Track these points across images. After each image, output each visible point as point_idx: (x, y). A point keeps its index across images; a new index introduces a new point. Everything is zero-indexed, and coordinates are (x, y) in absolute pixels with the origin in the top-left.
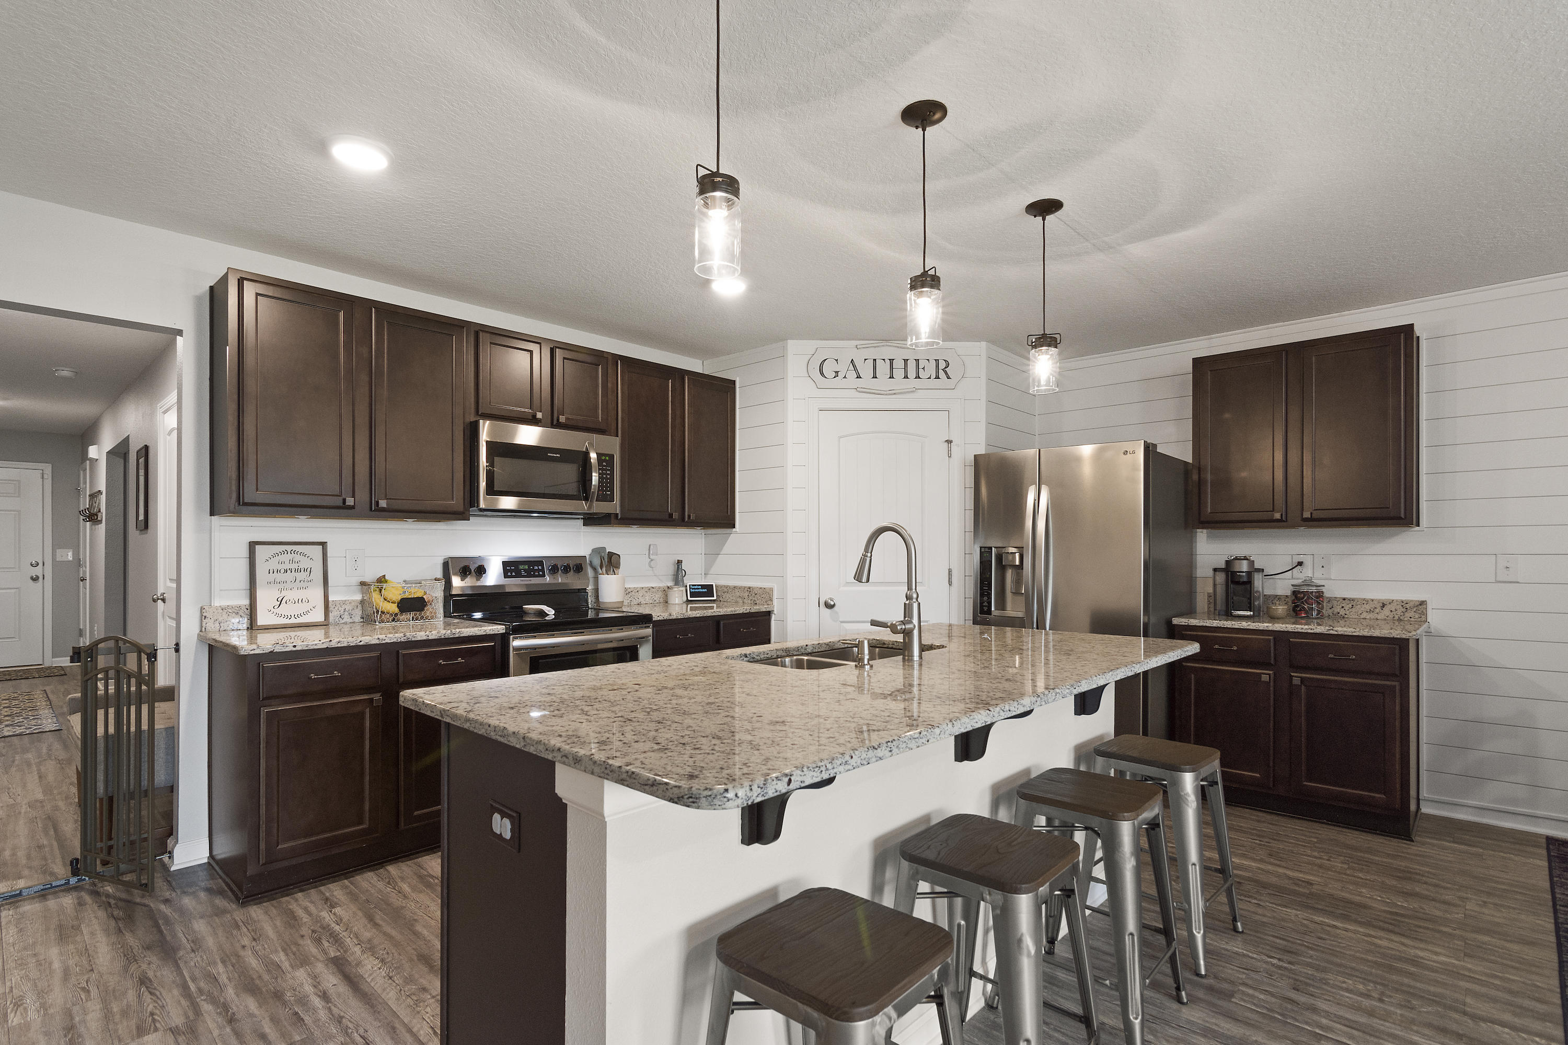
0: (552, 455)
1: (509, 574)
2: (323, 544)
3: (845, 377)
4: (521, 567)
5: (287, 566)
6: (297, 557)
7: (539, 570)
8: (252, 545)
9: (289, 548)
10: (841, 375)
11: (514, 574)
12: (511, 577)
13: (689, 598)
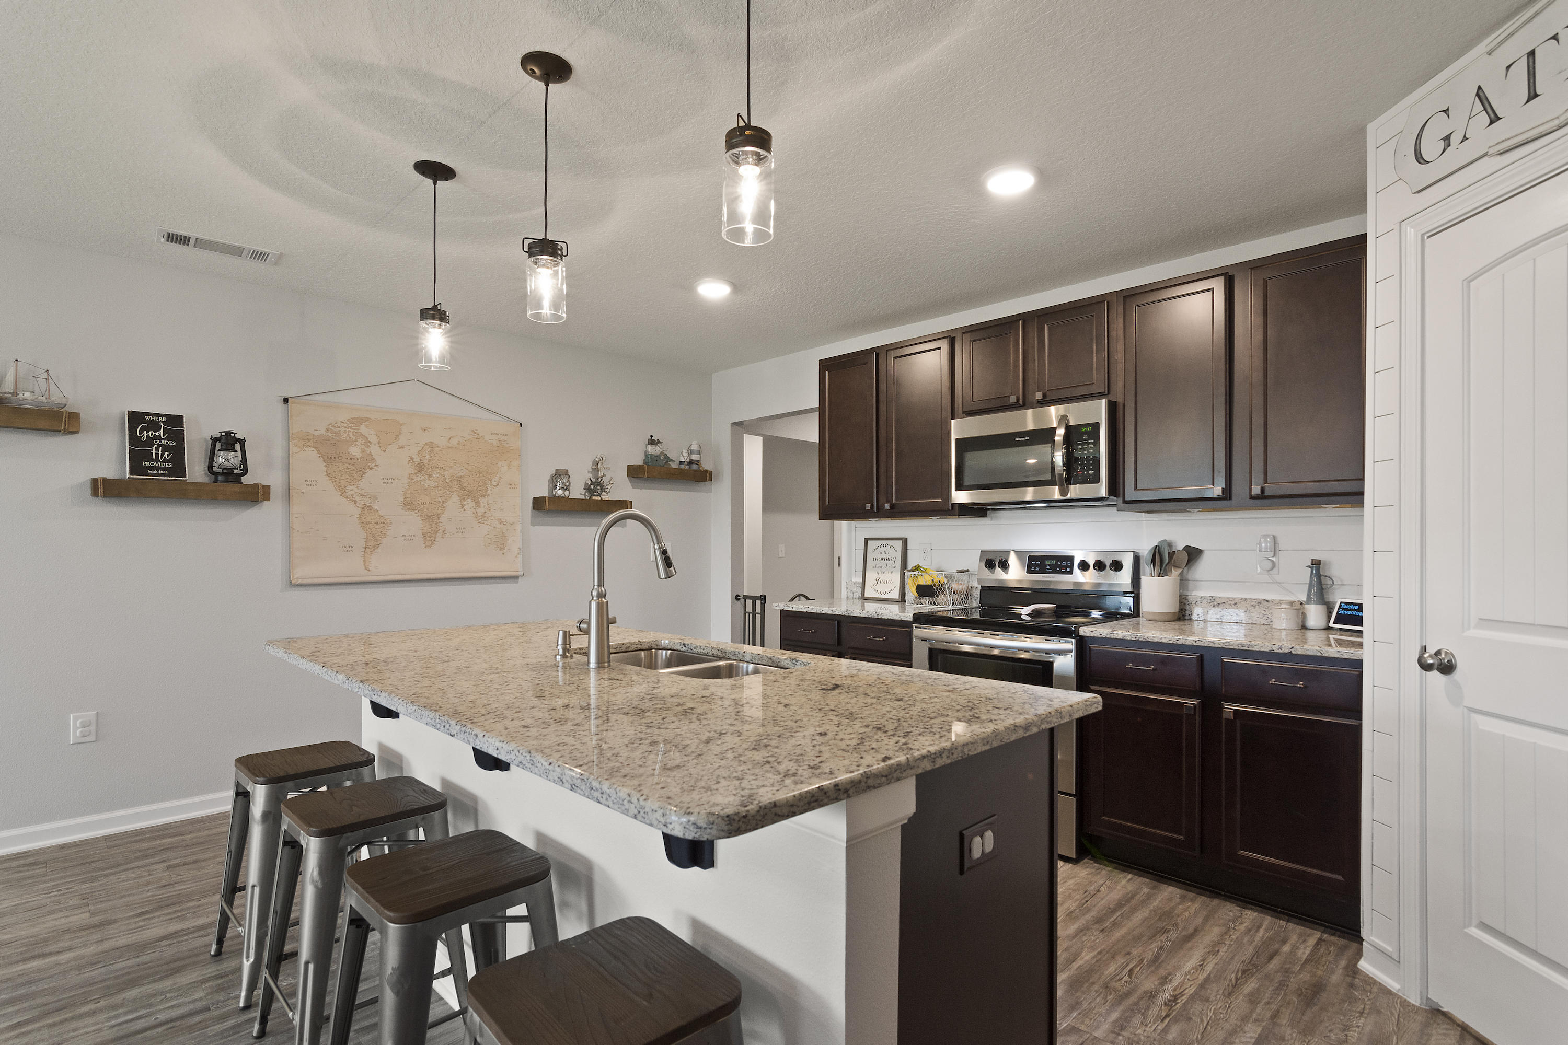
0: (1020, 439)
1: (1033, 569)
2: (905, 541)
3: (1465, 138)
4: (1048, 562)
5: (883, 556)
6: (889, 549)
7: (1067, 566)
8: (867, 540)
9: (885, 542)
10: (1455, 140)
11: (1037, 569)
12: (1035, 572)
13: (1331, 625)
